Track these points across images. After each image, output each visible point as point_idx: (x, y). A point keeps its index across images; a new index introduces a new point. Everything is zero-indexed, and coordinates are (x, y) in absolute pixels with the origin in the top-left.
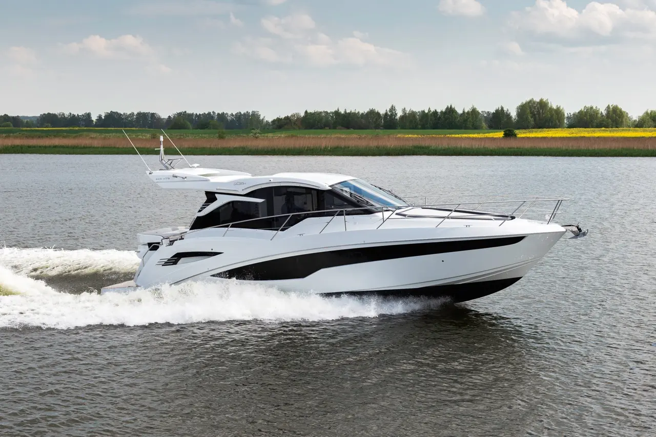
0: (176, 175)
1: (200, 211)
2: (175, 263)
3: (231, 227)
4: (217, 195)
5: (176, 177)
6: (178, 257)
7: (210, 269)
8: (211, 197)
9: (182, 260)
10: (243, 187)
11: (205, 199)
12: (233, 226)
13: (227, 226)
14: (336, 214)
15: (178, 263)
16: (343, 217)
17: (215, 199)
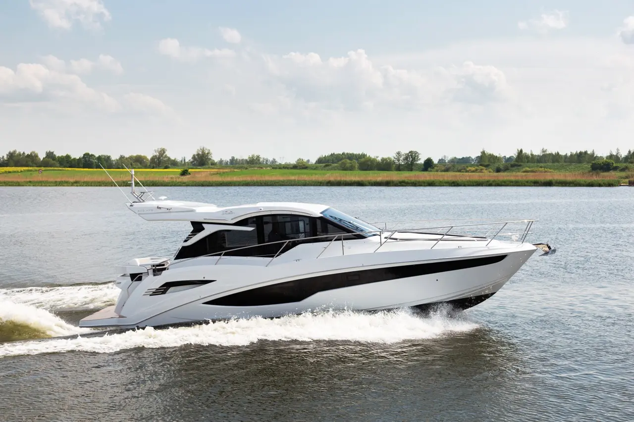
0: (160, 206)
1: (186, 241)
2: (164, 293)
3: (224, 255)
4: (204, 225)
5: (160, 208)
6: (168, 286)
7: (202, 297)
8: (198, 227)
9: (172, 289)
10: (233, 216)
11: (192, 229)
12: (226, 254)
13: (220, 255)
14: (334, 239)
15: (167, 292)
16: (341, 241)
17: (203, 229)
